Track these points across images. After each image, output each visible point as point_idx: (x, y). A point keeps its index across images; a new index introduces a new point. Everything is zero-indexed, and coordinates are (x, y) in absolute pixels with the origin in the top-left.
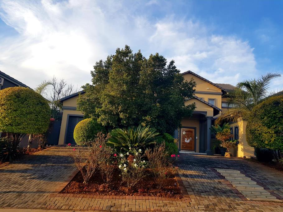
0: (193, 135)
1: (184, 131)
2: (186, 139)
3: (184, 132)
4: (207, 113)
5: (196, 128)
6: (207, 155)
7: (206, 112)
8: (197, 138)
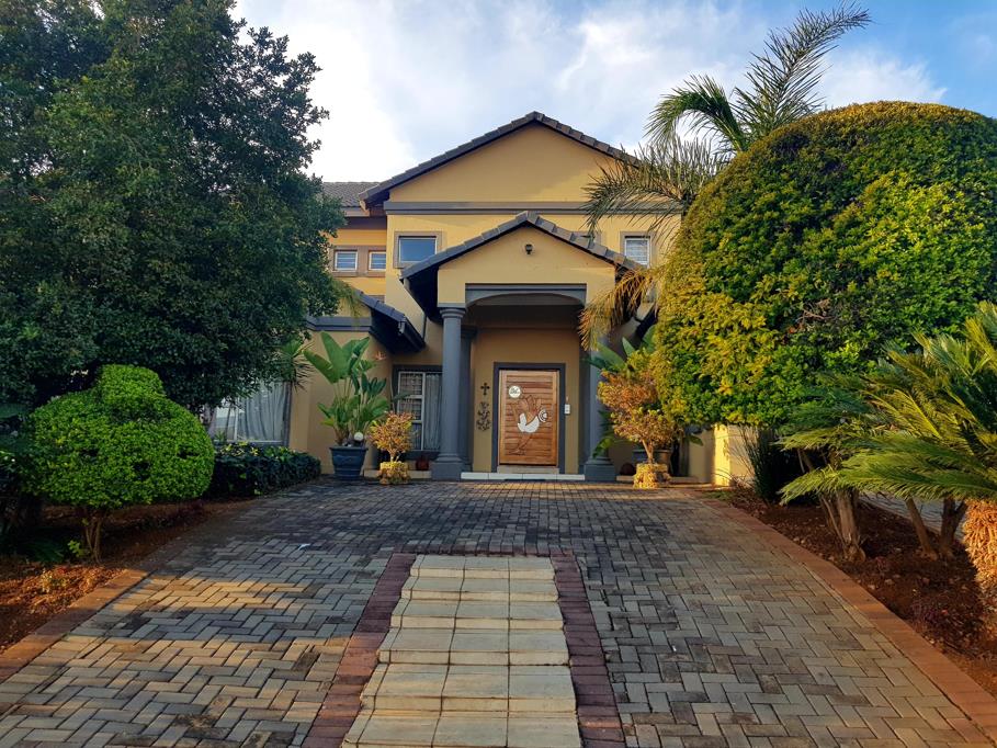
0: (555, 396)
1: (515, 383)
2: (522, 417)
3: (515, 388)
4: (585, 290)
5: (564, 365)
6: (587, 481)
7: (582, 288)
8: (567, 409)
